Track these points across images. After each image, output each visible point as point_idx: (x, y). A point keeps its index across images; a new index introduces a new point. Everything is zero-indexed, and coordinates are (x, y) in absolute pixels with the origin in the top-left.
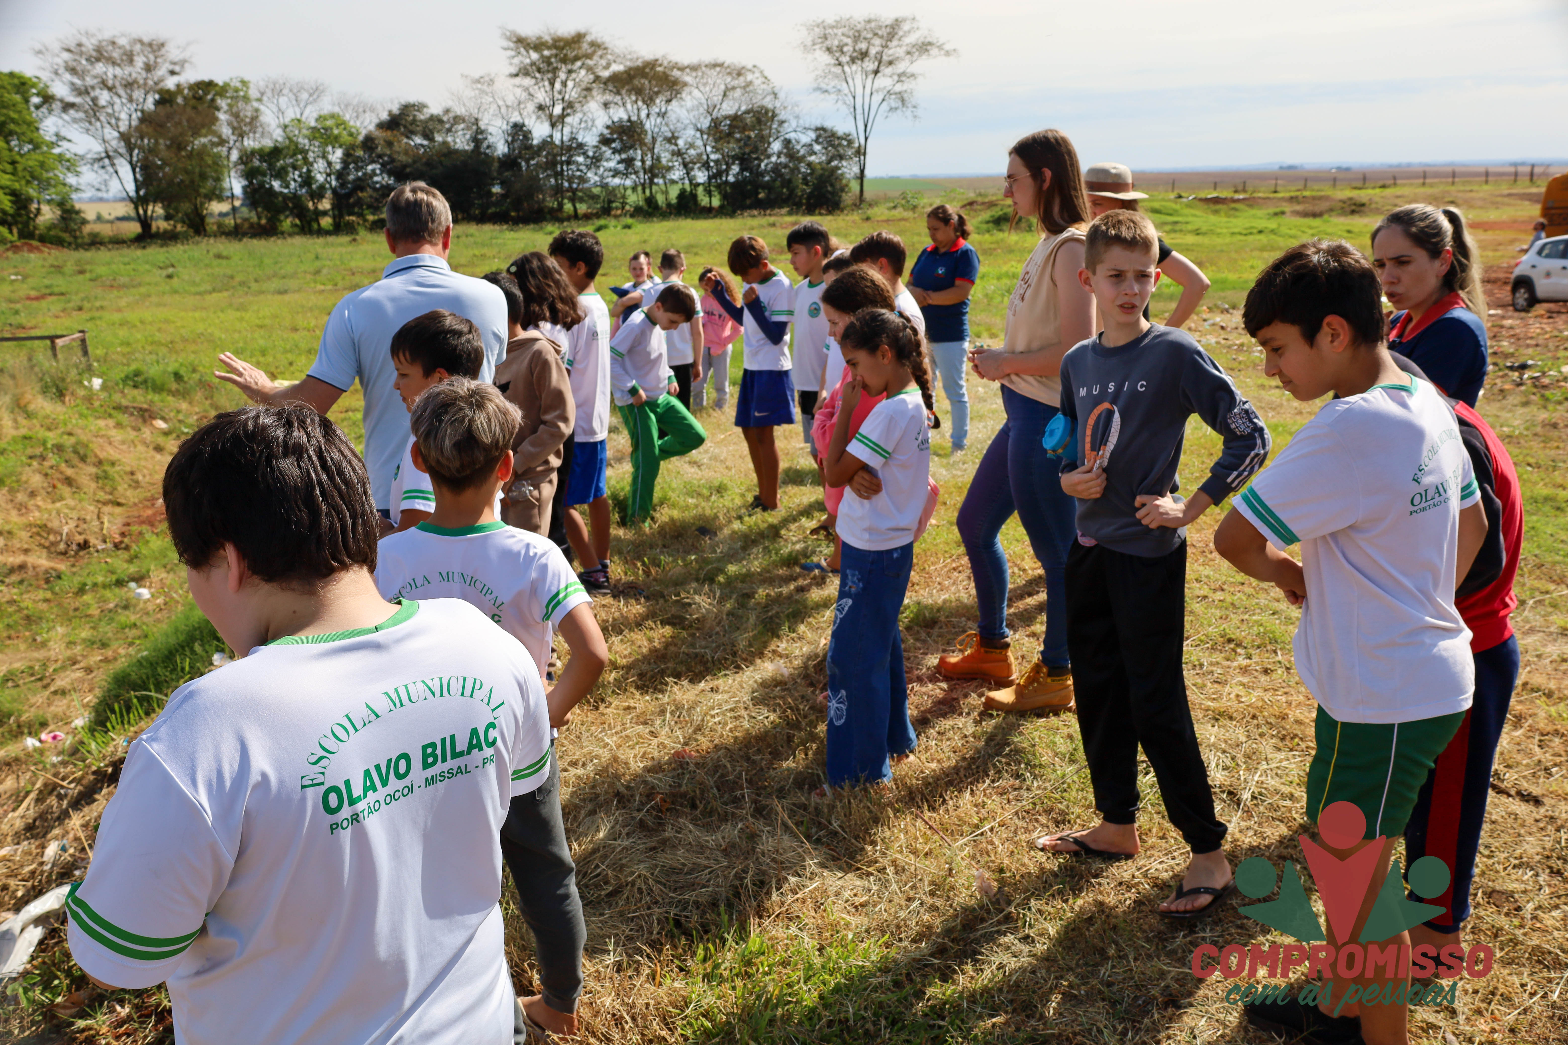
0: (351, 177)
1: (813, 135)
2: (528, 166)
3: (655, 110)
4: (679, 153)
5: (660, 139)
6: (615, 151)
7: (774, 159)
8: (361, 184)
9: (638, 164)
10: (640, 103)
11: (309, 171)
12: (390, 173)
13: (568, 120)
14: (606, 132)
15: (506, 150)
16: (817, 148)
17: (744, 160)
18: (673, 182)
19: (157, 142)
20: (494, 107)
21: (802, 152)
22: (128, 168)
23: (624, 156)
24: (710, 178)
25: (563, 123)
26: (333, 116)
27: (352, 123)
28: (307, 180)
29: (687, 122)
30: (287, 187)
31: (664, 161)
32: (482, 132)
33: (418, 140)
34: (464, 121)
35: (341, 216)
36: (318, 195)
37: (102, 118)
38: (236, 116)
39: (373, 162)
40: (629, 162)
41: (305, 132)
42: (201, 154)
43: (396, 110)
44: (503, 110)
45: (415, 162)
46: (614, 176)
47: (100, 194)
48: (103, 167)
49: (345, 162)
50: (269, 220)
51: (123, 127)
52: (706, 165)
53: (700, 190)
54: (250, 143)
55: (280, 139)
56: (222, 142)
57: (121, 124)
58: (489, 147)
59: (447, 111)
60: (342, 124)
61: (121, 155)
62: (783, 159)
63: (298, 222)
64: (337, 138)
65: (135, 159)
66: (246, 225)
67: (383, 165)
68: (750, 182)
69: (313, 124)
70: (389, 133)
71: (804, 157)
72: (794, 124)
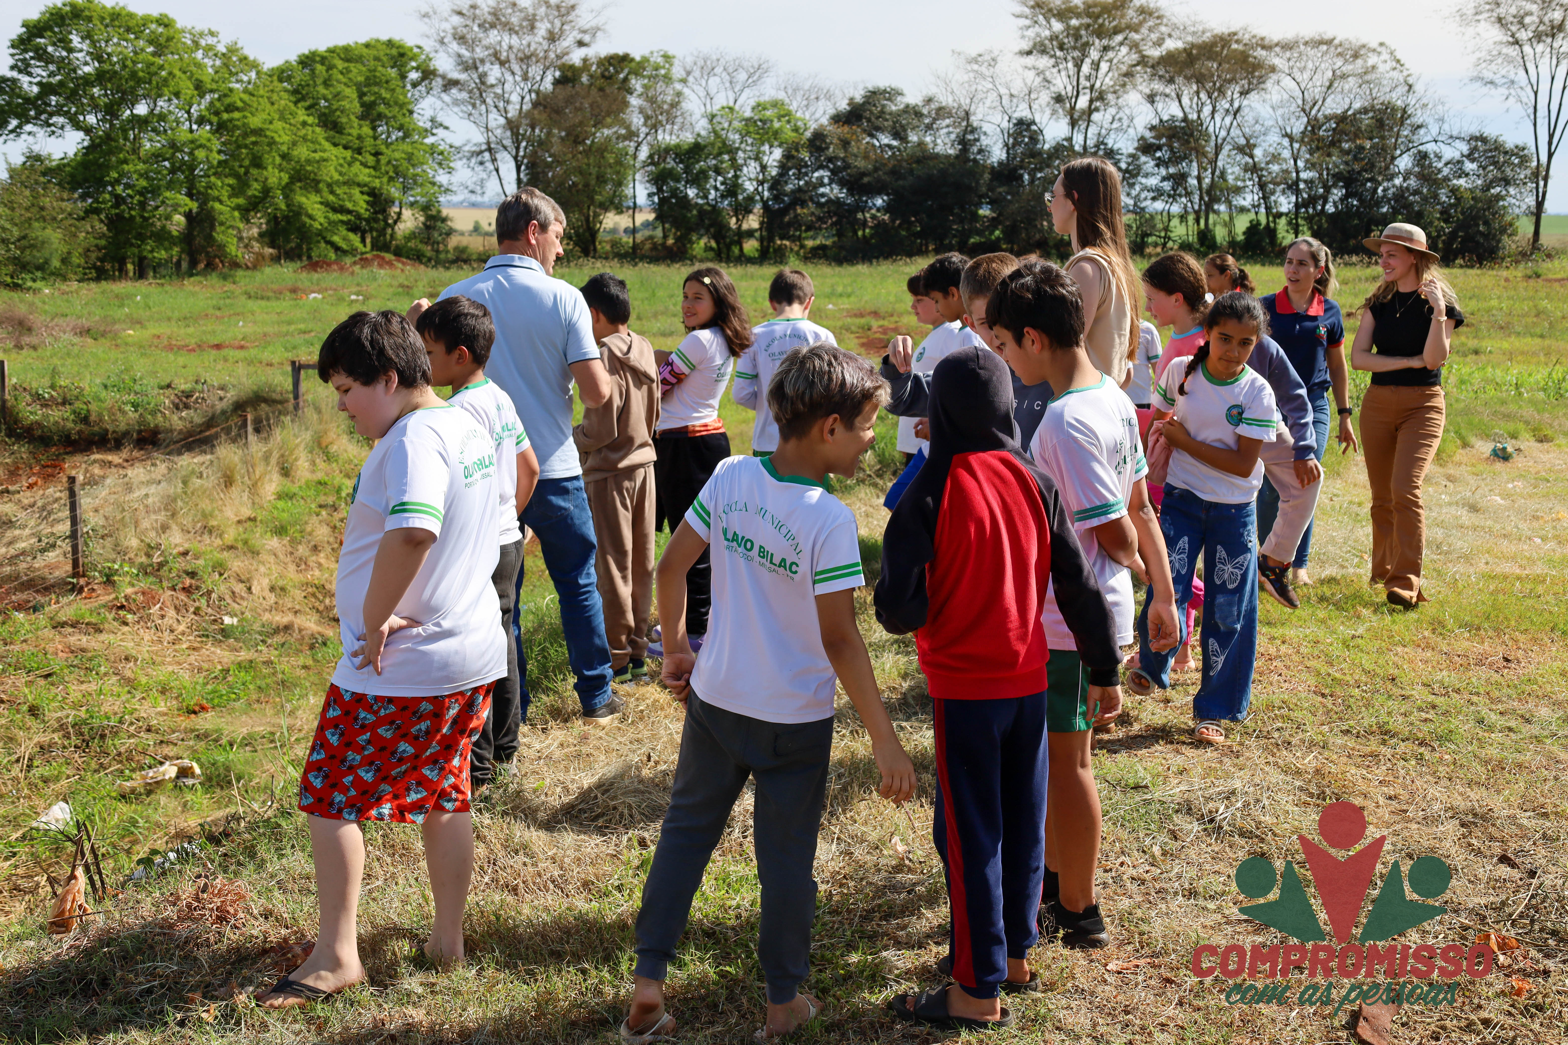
0: (789, 187)
1: (1465, 148)
2: (1032, 181)
3: (1224, 104)
4: (1254, 169)
5: (1227, 148)
6: (1160, 163)
7: (1398, 181)
8: (800, 197)
9: (1193, 182)
10: (1203, 96)
11: (736, 177)
12: (842, 183)
13: (1095, 116)
14: (1148, 134)
15: (1004, 156)
16: (1470, 166)
17: (1349, 180)
18: (1242, 210)
19: (549, 134)
20: (993, 96)
21: (1446, 171)
22: (512, 164)
23: (1172, 170)
24: (1297, 206)
25: (1089, 121)
26: (775, 104)
27: (799, 115)
28: (732, 189)
29: (1270, 123)
30: (706, 197)
31: (1230, 178)
32: (973, 130)
33: (885, 139)
34: (950, 115)
35: (771, 239)
36: (743, 209)
37: (489, 101)
38: (652, 100)
39: (821, 167)
40: (1179, 179)
41: (736, 124)
42: (602, 150)
43: (859, 99)
44: (1006, 101)
45: (876, 169)
46: (1154, 199)
47: (474, 198)
48: (481, 163)
49: (783, 167)
50: (678, 240)
51: (512, 112)
52: (1293, 187)
53: (1282, 222)
54: (666, 137)
55: (703, 133)
56: (631, 135)
57: (510, 108)
58: (981, 151)
59: (929, 101)
60: (786, 115)
61: (505, 148)
62: (1413, 182)
63: (713, 244)
64: (776, 133)
65: (521, 153)
66: (648, 246)
67: (834, 172)
68: (1358, 214)
69: (748, 114)
70: (846, 129)
71: (1446, 179)
72: (1434, 130)
